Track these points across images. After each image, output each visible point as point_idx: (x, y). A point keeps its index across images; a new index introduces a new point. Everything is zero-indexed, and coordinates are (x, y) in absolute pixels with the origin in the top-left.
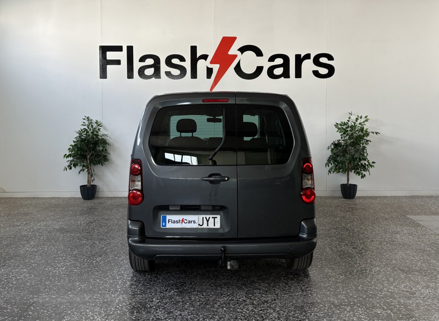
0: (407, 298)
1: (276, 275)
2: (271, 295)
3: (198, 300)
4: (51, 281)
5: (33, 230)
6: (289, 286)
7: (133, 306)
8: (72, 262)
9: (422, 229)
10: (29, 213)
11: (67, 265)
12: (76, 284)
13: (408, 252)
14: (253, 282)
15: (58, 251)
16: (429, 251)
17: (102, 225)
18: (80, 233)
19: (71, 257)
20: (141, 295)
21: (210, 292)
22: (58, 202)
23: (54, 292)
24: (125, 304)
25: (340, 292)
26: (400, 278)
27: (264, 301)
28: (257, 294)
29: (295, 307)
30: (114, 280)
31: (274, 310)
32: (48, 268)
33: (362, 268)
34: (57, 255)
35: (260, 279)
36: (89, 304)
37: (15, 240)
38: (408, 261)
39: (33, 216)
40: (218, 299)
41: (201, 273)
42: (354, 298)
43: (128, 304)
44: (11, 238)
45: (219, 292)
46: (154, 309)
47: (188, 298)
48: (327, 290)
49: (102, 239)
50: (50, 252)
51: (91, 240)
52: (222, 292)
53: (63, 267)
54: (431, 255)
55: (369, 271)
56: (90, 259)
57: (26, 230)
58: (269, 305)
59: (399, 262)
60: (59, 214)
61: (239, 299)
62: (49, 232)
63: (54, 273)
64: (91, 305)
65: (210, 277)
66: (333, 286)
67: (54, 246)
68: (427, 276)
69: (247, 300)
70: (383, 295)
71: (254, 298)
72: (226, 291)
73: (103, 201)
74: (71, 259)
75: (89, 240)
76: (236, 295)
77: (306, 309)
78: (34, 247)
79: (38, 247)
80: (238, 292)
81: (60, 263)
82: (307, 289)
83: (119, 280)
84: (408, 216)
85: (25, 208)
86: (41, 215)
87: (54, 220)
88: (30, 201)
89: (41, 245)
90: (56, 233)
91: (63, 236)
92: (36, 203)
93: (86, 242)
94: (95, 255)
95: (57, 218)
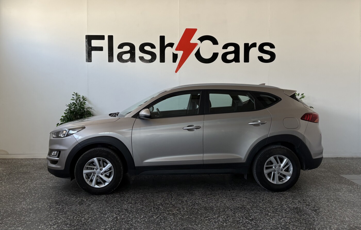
5: (30, 188)
8: (62, 219)
10: (27, 172)
15: (50, 208)
32: (41, 226)
34: (49, 212)
37: (14, 198)
39: (30, 175)
44: (10, 195)
50: (44, 209)
53: (54, 225)
55: (329, 229)
56: (79, 215)
57: (24, 188)
59: (351, 219)
62: (43, 190)
74: (62, 216)
78: (30, 204)
79: (33, 204)
81: (52, 221)
84: (342, 175)
85: (24, 168)
86: (37, 174)
87: (48, 179)
88: (29, 161)
89: (36, 203)
90: (49, 191)
91: (55, 194)
92: (34, 163)
93: (75, 200)
94: (83, 212)
95: (50, 177)
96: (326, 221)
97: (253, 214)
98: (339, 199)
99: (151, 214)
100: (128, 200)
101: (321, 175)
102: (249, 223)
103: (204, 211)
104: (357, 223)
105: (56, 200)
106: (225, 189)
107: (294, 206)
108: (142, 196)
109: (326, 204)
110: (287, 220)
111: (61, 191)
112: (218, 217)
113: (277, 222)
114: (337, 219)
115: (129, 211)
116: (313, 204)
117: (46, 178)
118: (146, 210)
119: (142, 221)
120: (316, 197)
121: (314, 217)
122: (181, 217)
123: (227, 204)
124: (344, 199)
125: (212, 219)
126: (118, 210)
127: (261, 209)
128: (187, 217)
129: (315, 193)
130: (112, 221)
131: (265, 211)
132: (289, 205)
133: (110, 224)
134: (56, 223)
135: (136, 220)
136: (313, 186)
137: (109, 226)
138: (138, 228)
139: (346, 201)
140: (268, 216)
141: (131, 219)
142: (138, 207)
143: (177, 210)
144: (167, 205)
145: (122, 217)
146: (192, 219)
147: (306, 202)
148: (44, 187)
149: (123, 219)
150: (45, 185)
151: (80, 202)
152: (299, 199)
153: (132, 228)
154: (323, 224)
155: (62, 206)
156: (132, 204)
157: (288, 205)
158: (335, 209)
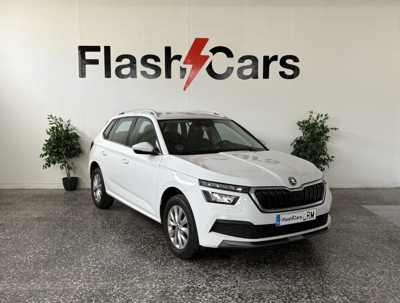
0: (363, 285)
1: (237, 262)
2: (230, 282)
3: (158, 288)
4: (16, 269)
5: (11, 219)
6: (249, 273)
7: (92, 294)
8: (41, 249)
9: (376, 218)
10: (11, 203)
11: (36, 253)
12: (41, 271)
13: (363, 239)
14: (215, 268)
15: (30, 239)
16: (382, 238)
17: (78, 214)
18: (56, 221)
19: (41, 245)
20: (103, 282)
21: (172, 279)
22: (41, 193)
23: (17, 280)
24: (85, 292)
25: (299, 279)
26: (356, 264)
27: (224, 288)
28: (217, 281)
29: (253, 295)
30: (79, 267)
31: (233, 298)
32: (17, 256)
33: (320, 255)
34: (28, 242)
35: (221, 266)
36: (49, 292)
38: (363, 248)
39: (15, 206)
40: (179, 286)
41: (165, 260)
42: (312, 285)
43: (88, 292)
45: (180, 279)
46: (114, 297)
47: (149, 286)
48: (285, 276)
49: (75, 227)
50: (23, 240)
51: (65, 228)
52: (183, 279)
53: (31, 254)
54: (385, 242)
55: (327, 258)
56: (60, 246)
57: (5, 218)
58: (228, 292)
59: (355, 249)
60: (40, 204)
61: (199, 287)
62: (27, 221)
63: (21, 260)
64: (51, 293)
65: (173, 264)
66: (292, 273)
67: (29, 234)
68: (382, 262)
69: (207, 287)
70: (340, 281)
71: (214, 285)
72: (187, 278)
73: (84, 192)
74: (41, 247)
75: (63, 228)
76: (197, 282)
77: (264, 296)
78: (8, 235)
79: (12, 234)
80: (199, 279)
81: (29, 250)
82: (267, 276)
83: (84, 267)
84: (363, 206)
85: (10, 198)
86: (23, 205)
87: (34, 210)
88: (16, 192)
89: (15, 233)
90: (33, 222)
91: (39, 225)
92: (21, 194)
93: (60, 231)
94: (65, 243)
95: (37, 208)
96: (327, 251)
98: (350, 229)
99: (139, 244)
100: (118, 230)
101: (341, 206)
104: (359, 252)
105: (38, 231)
108: (134, 227)
109: (333, 234)
111: (46, 222)
114: (339, 249)
115: (116, 242)
117: (32, 209)
118: (135, 240)
119: (128, 251)
121: (315, 247)
124: (355, 229)
126: (104, 241)
130: (94, 251)
133: (92, 254)
134: (33, 253)
135: (122, 250)
137: (91, 256)
138: (120, 258)
139: (357, 231)
141: (117, 249)
144: (159, 235)
145: (107, 247)
148: (28, 218)
149: (108, 249)
150: (30, 215)
151: (64, 232)
153: (115, 257)
154: (322, 253)
156: (122, 234)
158: (341, 240)
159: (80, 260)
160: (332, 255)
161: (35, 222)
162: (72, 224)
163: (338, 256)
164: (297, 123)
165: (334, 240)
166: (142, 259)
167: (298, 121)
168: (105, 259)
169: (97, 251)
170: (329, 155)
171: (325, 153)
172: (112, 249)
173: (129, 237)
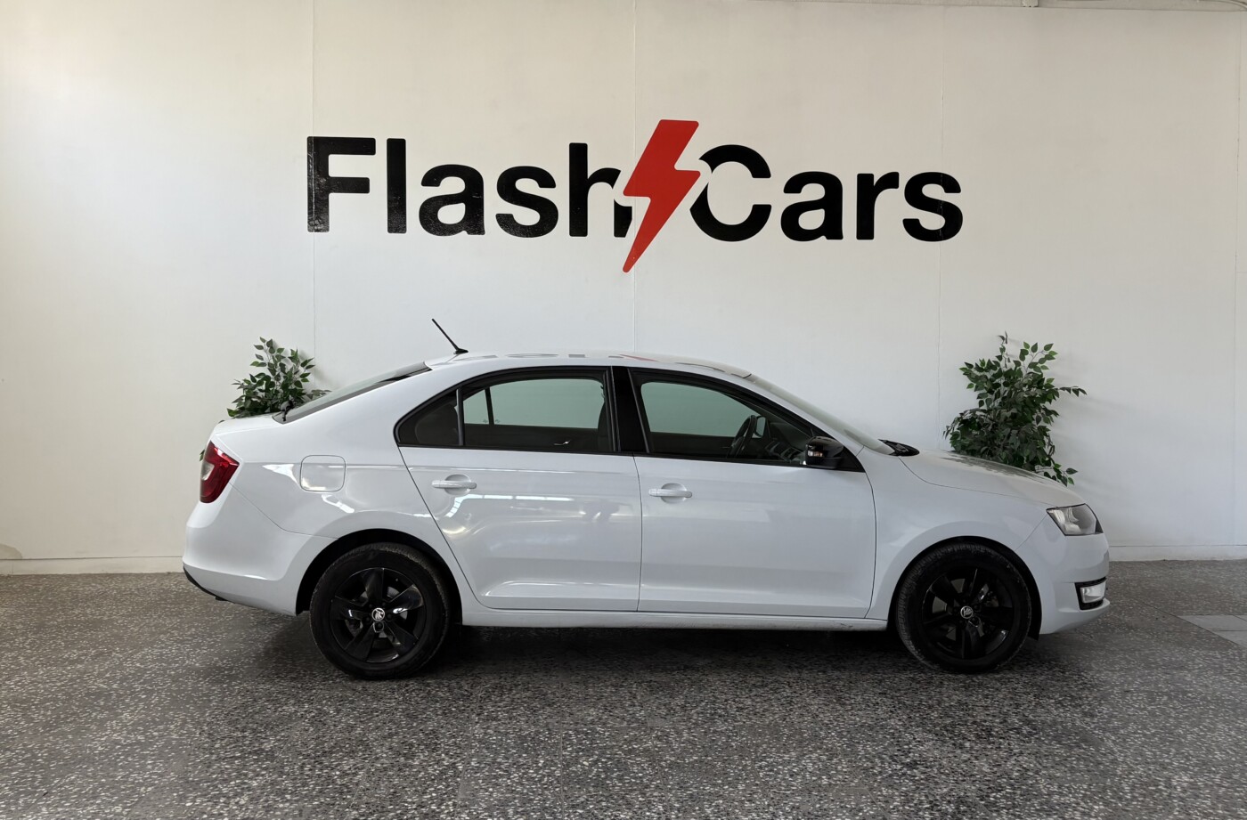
10: (101, 621)
15: (214, 741)
33: (1141, 778)
39: (115, 631)
53: (238, 795)
55: (1165, 787)
56: (321, 763)
84: (1185, 618)
85: (88, 606)
86: (141, 627)
87: (182, 643)
88: (100, 584)
90: (196, 683)
91: (220, 693)
92: (120, 592)
93: (296, 711)
94: (334, 753)
95: (191, 635)
96: (1153, 763)
97: (915, 746)
98: (1185, 693)
99: (571, 752)
100: (481, 707)
101: (1119, 620)
102: (904, 774)
103: (747, 740)
105: (227, 714)
106: (810, 667)
107: (1042, 718)
109: (1145, 709)
110: (1026, 761)
111: (241, 684)
112: (797, 758)
113: (995, 769)
114: (1186, 757)
115: (494, 746)
116: (1105, 712)
118: (550, 738)
119: (544, 776)
120: (1112, 687)
121: (1112, 753)
122: (673, 759)
123: (821, 716)
124: (1201, 694)
125: (781, 765)
126: (455, 744)
127: (938, 729)
128: (696, 761)
129: (1107, 675)
130: (441, 777)
131: (950, 735)
132: (1027, 714)
133: (437, 790)
135: (524, 774)
136: (1099, 655)
137: (434, 795)
139: (1209, 698)
140: (964, 750)
141: (506, 771)
142: (521, 730)
143: (658, 738)
144: (621, 724)
145: (473, 764)
146: (714, 766)
147: (1080, 706)
148: (174, 670)
149: (478, 770)
150: (175, 663)
151: (314, 717)
152: (1057, 697)
153: (515, 798)
154: (1145, 772)
155: (254, 731)
156: (500, 720)
157: (1024, 715)
158: (1176, 727)
159: (407, 811)
160: (1176, 777)
161: (203, 685)
162: (327, 690)
163: (1195, 782)
164: (962, 369)
165: (1156, 728)
166: (604, 804)
167: (967, 364)
168: (483, 805)
169: (446, 778)
170: (1059, 466)
171: (1047, 459)
172: (490, 771)
173: (526, 729)
